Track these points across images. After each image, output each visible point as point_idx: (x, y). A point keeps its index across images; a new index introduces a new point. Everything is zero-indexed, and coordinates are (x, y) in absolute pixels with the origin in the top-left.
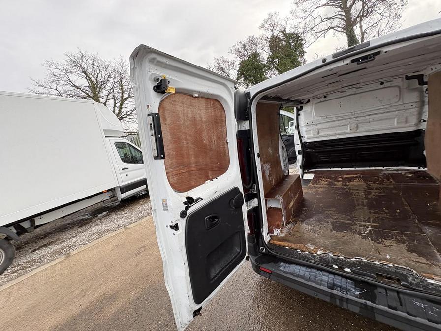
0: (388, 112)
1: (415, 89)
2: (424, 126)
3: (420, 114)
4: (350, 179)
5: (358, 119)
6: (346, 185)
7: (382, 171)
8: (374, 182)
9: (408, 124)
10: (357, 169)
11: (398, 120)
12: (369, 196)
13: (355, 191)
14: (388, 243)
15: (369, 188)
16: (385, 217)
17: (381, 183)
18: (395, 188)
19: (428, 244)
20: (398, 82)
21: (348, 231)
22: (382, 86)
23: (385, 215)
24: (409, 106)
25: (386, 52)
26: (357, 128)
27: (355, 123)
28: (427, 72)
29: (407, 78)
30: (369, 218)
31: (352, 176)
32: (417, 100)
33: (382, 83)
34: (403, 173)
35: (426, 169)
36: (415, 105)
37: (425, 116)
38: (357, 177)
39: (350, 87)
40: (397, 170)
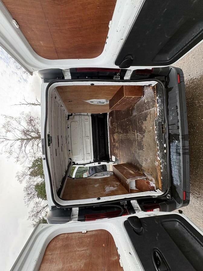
0: (82, 125)
1: (73, 117)
2: (90, 114)
3: (84, 115)
4: (114, 139)
5: (83, 136)
6: (117, 142)
7: (109, 127)
8: (115, 130)
9: (88, 119)
10: (109, 136)
11: (86, 122)
12: (122, 132)
13: (120, 138)
14: (144, 128)
15: (118, 132)
16: (132, 127)
17: (115, 128)
18: (117, 123)
19: (141, 114)
20: (69, 122)
21: (142, 143)
22: (70, 128)
23: (131, 127)
24: (80, 119)
25: (49, 132)
26: (88, 136)
27: (86, 137)
28: (67, 114)
29: (68, 119)
30: (133, 133)
31: (112, 138)
32: (78, 116)
33: (68, 128)
34: (110, 120)
35: (108, 113)
36: (80, 117)
37: (86, 114)
38: (113, 136)
39: (67, 139)
40: (109, 121)
